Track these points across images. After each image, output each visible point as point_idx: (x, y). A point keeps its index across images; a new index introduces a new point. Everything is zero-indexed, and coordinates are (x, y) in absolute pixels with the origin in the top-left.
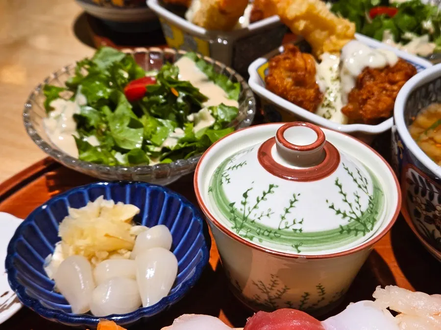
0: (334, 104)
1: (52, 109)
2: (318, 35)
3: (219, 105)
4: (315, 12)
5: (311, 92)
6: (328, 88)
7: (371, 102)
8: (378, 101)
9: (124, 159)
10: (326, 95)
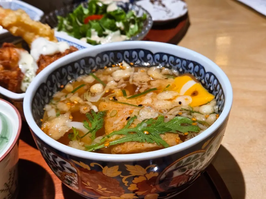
2: (28, 36)
4: (21, 21)
6: (28, 70)
10: (26, 75)
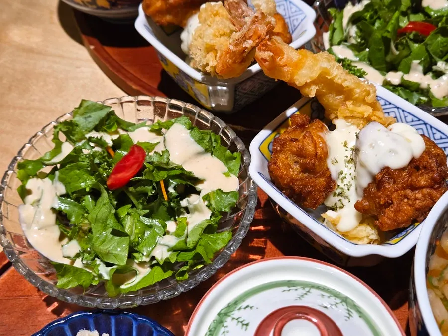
0: (347, 193)
1: (29, 192)
2: (332, 99)
3: (216, 190)
5: (322, 181)
6: (341, 173)
7: (390, 212)
8: (397, 211)
9: (108, 274)
10: (339, 182)
